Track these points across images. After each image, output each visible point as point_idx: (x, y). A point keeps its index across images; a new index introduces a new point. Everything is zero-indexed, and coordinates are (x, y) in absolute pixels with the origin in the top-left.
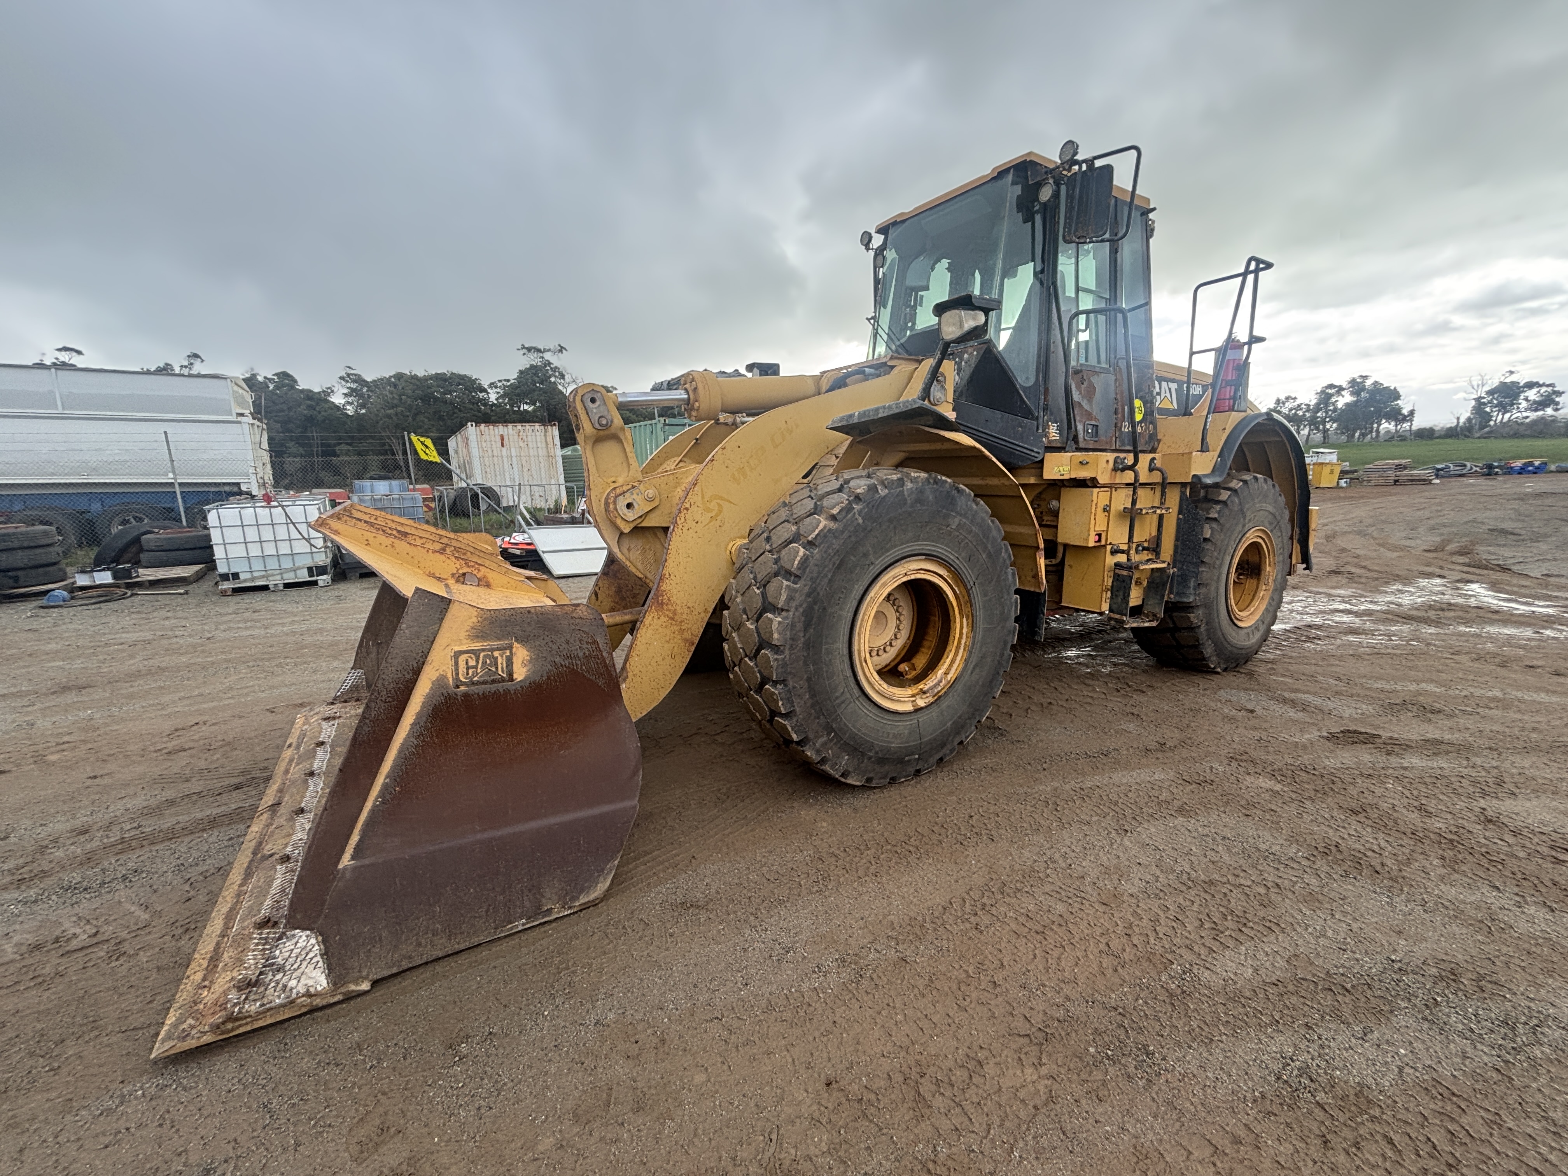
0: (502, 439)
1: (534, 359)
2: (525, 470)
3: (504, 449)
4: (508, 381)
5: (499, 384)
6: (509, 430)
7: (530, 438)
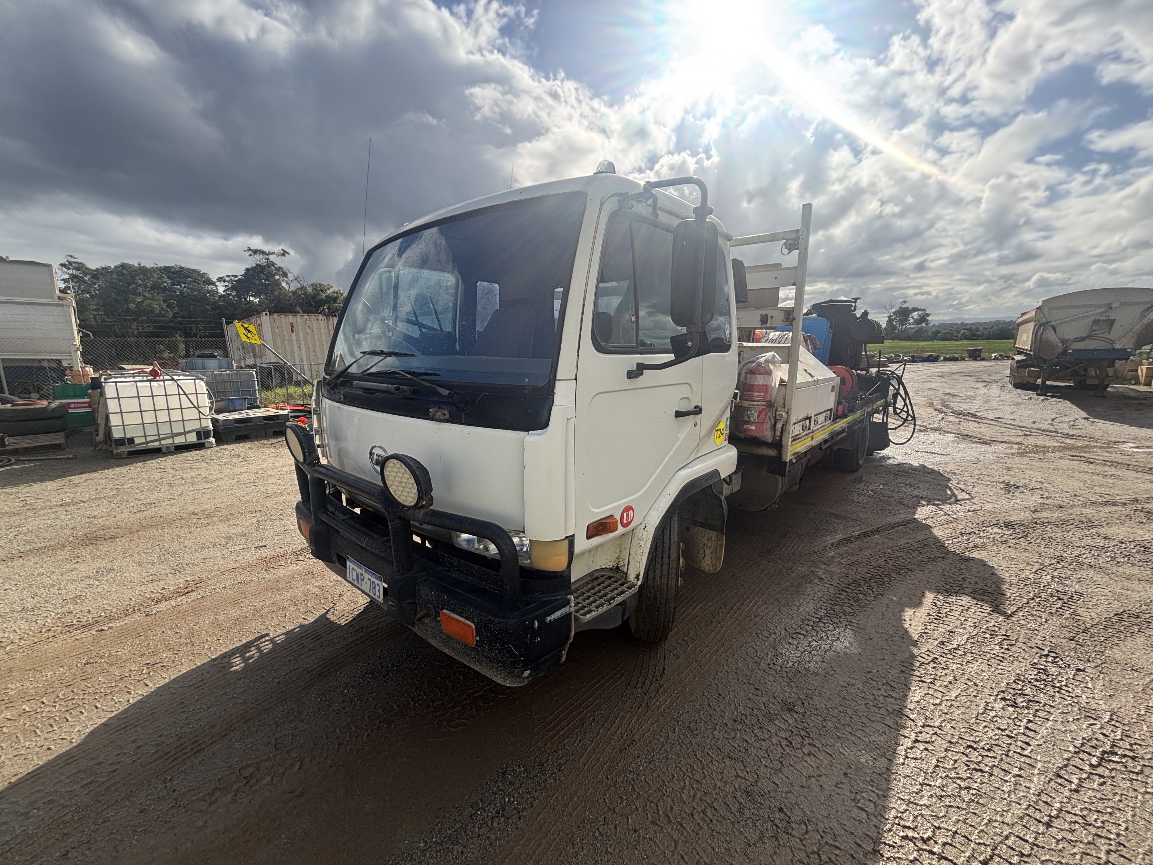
0: (292, 326)
1: (259, 259)
2: (311, 351)
3: (294, 335)
4: (236, 276)
5: (227, 279)
6: (298, 320)
7: (315, 326)
